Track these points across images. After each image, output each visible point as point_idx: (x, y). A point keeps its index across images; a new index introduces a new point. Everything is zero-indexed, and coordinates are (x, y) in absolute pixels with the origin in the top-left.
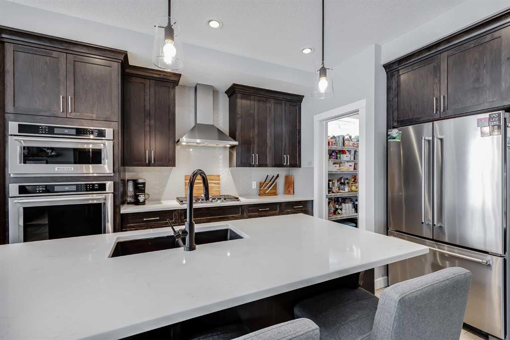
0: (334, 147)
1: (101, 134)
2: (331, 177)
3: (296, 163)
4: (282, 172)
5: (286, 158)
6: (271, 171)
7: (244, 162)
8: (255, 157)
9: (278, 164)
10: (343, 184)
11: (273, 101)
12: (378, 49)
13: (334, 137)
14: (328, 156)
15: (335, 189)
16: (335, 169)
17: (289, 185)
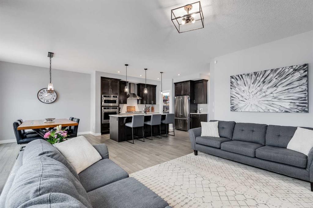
0: (165, 99)
1: (116, 97)
2: (164, 107)
3: (155, 103)
4: (151, 106)
5: (152, 102)
6: (148, 105)
7: (142, 103)
8: (145, 102)
9: (150, 103)
10: (167, 109)
11: (149, 87)
12: (173, 80)
13: (165, 96)
14: (163, 101)
15: (165, 111)
16: (165, 105)
17: (153, 109)
